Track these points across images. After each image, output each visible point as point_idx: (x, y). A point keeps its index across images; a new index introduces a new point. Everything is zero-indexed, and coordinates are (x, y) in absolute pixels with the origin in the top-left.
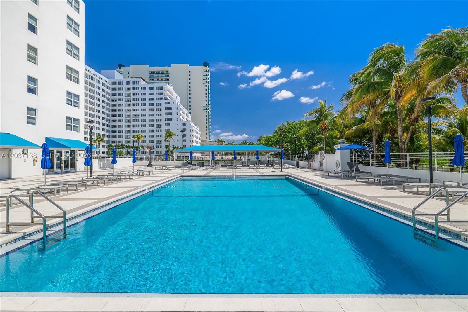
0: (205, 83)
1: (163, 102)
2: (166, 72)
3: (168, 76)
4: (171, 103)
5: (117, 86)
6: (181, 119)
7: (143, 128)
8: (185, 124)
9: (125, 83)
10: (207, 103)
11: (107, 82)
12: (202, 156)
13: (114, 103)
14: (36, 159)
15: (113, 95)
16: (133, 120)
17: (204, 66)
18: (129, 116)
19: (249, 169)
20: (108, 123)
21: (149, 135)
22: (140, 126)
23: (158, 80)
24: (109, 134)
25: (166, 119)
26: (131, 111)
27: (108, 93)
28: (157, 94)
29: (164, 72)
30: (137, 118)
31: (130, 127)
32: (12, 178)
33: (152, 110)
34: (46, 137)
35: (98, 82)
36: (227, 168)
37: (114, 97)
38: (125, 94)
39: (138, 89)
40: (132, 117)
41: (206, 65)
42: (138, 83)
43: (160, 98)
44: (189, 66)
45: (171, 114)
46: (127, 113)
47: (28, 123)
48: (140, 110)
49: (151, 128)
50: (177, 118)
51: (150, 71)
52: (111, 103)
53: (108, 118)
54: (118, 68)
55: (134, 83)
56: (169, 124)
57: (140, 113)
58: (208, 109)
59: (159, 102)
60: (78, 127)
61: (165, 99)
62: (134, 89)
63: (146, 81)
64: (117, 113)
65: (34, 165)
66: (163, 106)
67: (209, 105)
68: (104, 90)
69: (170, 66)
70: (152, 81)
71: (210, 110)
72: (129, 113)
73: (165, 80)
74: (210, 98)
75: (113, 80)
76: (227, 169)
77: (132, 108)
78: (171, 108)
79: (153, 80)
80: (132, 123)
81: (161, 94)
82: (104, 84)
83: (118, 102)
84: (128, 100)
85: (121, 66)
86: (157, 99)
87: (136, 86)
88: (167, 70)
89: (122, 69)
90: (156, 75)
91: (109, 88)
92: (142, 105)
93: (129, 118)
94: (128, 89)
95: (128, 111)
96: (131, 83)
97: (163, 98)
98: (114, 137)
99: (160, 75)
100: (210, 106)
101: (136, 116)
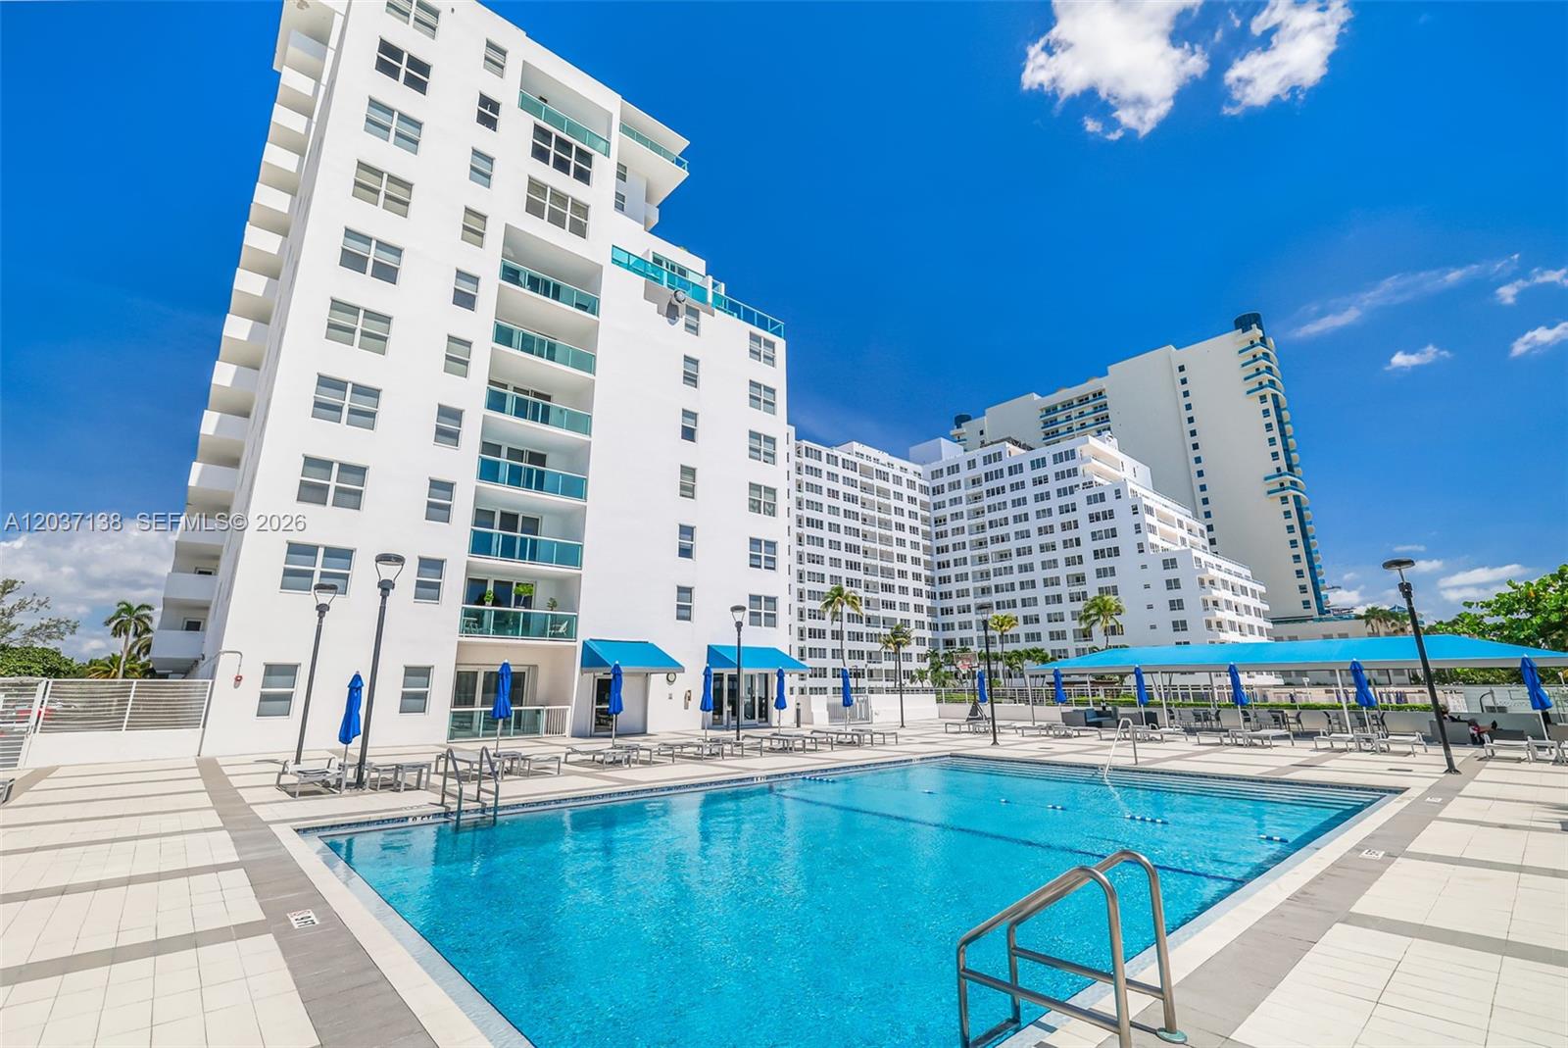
0: (1256, 390)
1: (1079, 497)
2: (1094, 395)
3: (1104, 406)
4: (1110, 496)
5: (946, 480)
6: (1153, 546)
7: (1028, 593)
8: (1173, 561)
9: (964, 467)
10: (1282, 462)
11: (920, 475)
12: (1288, 684)
13: (942, 528)
14: (688, 694)
15: (937, 506)
16: (995, 569)
17: (1241, 330)
18: (983, 559)
20: (929, 588)
21: (1049, 615)
22: (1017, 586)
23: (1070, 429)
24: (935, 621)
25: (1097, 554)
26: (986, 542)
27: (924, 506)
28: (1059, 476)
29: (1087, 399)
30: (1006, 564)
31: (988, 592)
32: (649, 732)
33: (1049, 530)
34: (709, 646)
35: (898, 480)
37: (940, 513)
38: (967, 496)
39: (999, 474)
40: (990, 561)
41: (1244, 323)
42: (998, 457)
43: (1071, 488)
44: (1173, 349)
45: (1113, 533)
46: (977, 552)
47: (678, 618)
48: (1012, 536)
49: (1052, 591)
50: (1140, 545)
51: (1042, 410)
52: (934, 530)
53: (928, 573)
54: (953, 429)
55: (987, 460)
56: (1112, 569)
57: (1012, 545)
58: (1287, 484)
59: (1066, 500)
60: (774, 615)
61: (1088, 485)
62: (988, 477)
63: (1025, 445)
64: (950, 556)
65: (686, 707)
66: (1083, 511)
67: (1291, 468)
68: (912, 500)
69: (1107, 374)
70: (1051, 436)
72: (982, 552)
73: (1093, 421)
74: (1290, 441)
75: (935, 466)
77: (989, 533)
78: (1111, 512)
79: (1056, 433)
80: (994, 581)
81: (1073, 472)
82: (911, 484)
83: (950, 525)
84: (978, 513)
85: (960, 420)
86: (1061, 492)
87: (993, 467)
88: (1097, 389)
89: (965, 427)
90: (1061, 416)
91: (924, 490)
92: (1017, 519)
93: (984, 567)
94: (974, 482)
95: (981, 544)
96: (979, 462)
97: (1081, 486)
98: (948, 627)
99: (1074, 412)
101: (1004, 556)
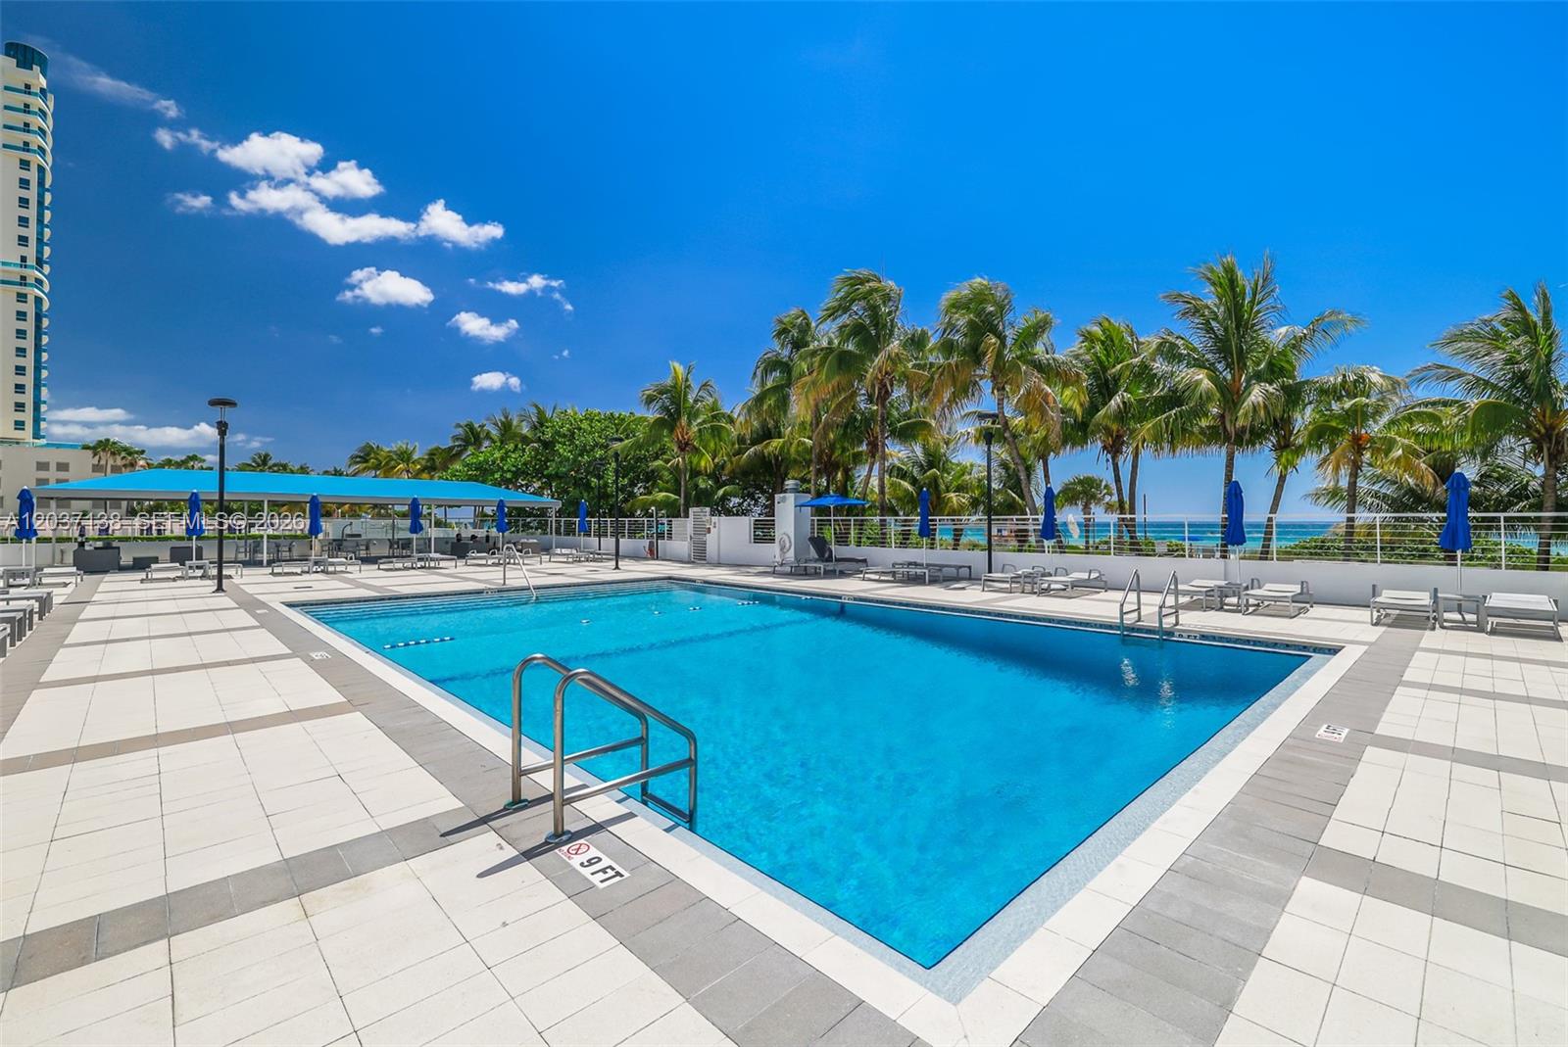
0: (19, 149)
10: (31, 252)
17: (14, 62)
19: (273, 574)
36: (143, 575)
58: (30, 280)
67: (40, 262)
71: (47, 288)
74: (47, 231)
76: (142, 581)
100: (47, 269)
